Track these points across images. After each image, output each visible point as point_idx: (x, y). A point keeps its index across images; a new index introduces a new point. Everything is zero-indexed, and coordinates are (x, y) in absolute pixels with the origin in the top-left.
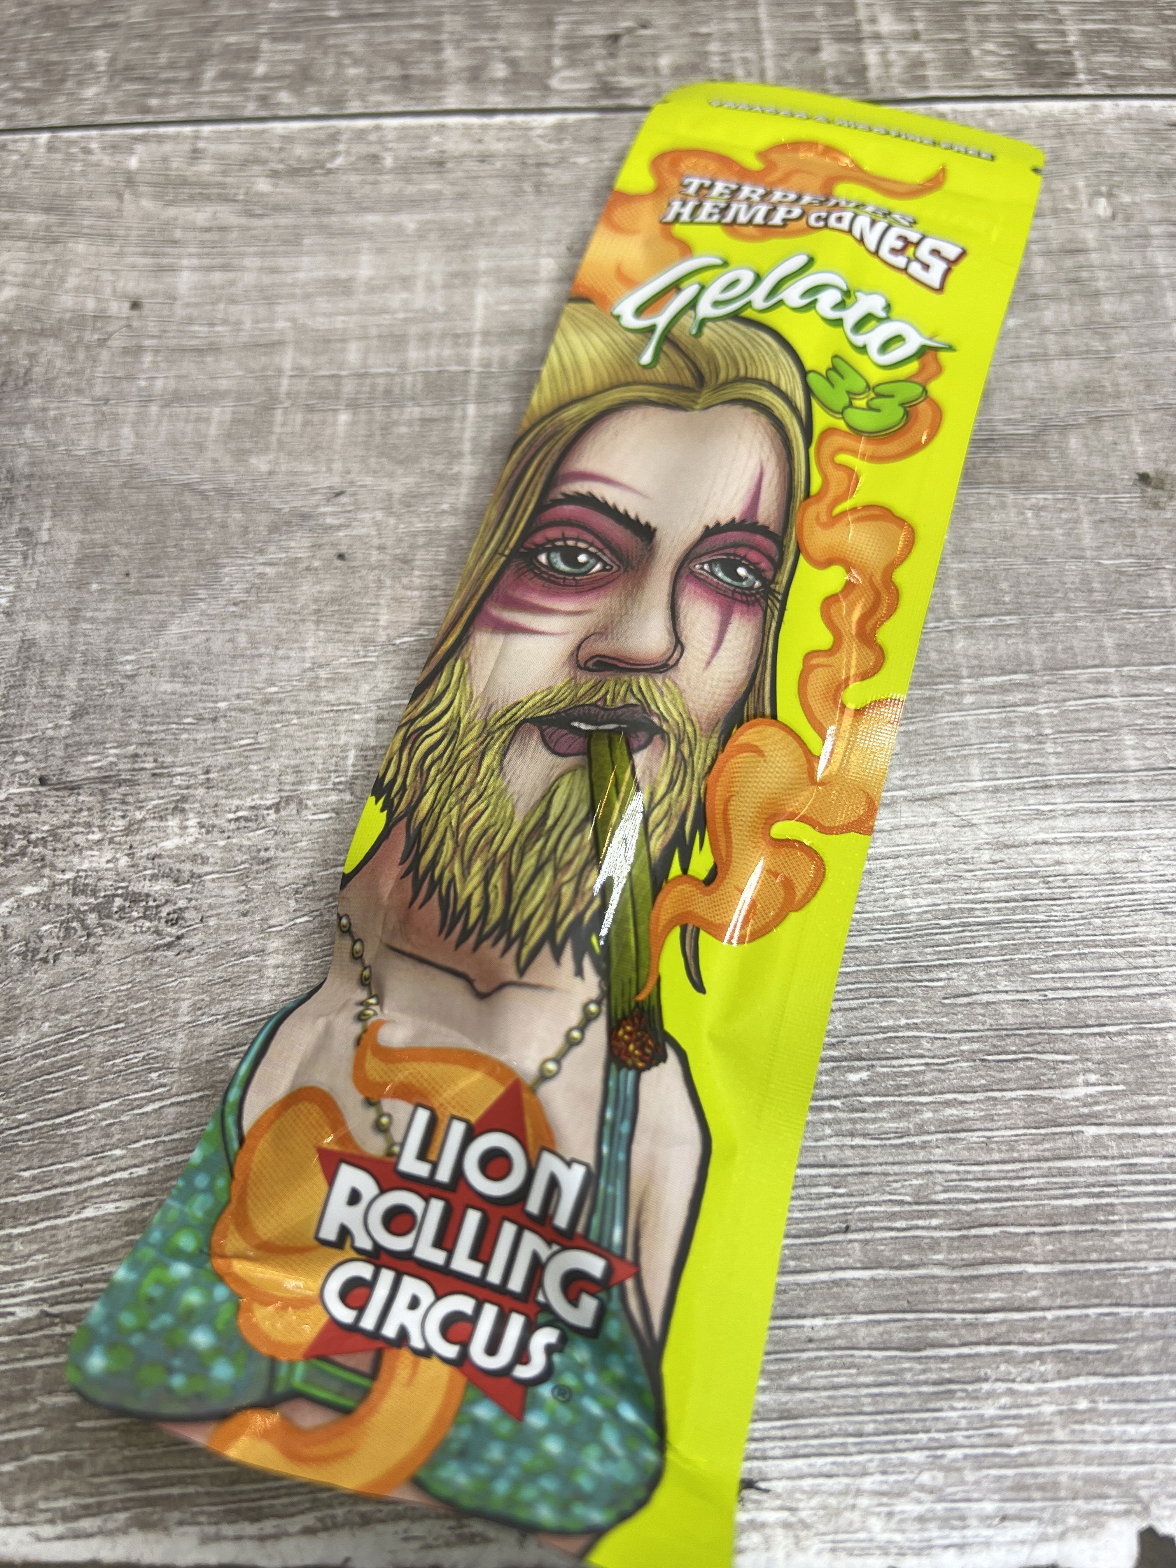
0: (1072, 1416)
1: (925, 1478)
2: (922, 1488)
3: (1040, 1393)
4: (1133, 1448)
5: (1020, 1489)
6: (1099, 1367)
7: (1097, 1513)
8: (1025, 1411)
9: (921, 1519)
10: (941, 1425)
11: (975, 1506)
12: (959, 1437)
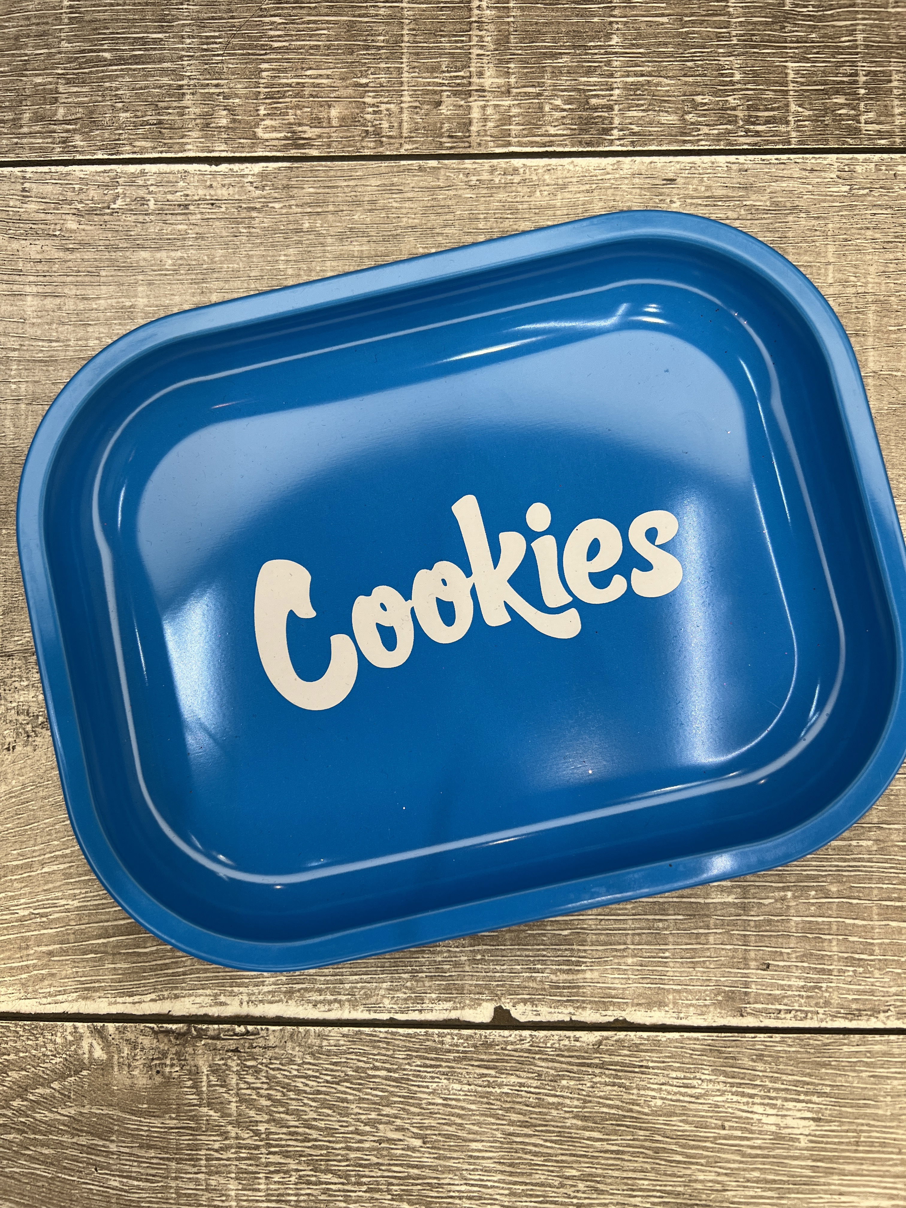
0: (474, 961)
1: (409, 984)
2: (407, 988)
3: (461, 952)
4: (497, 975)
5: (447, 989)
6: (488, 942)
7: (478, 999)
8: (454, 959)
9: (405, 999)
10: (417, 964)
11: (428, 995)
12: (425, 969)
